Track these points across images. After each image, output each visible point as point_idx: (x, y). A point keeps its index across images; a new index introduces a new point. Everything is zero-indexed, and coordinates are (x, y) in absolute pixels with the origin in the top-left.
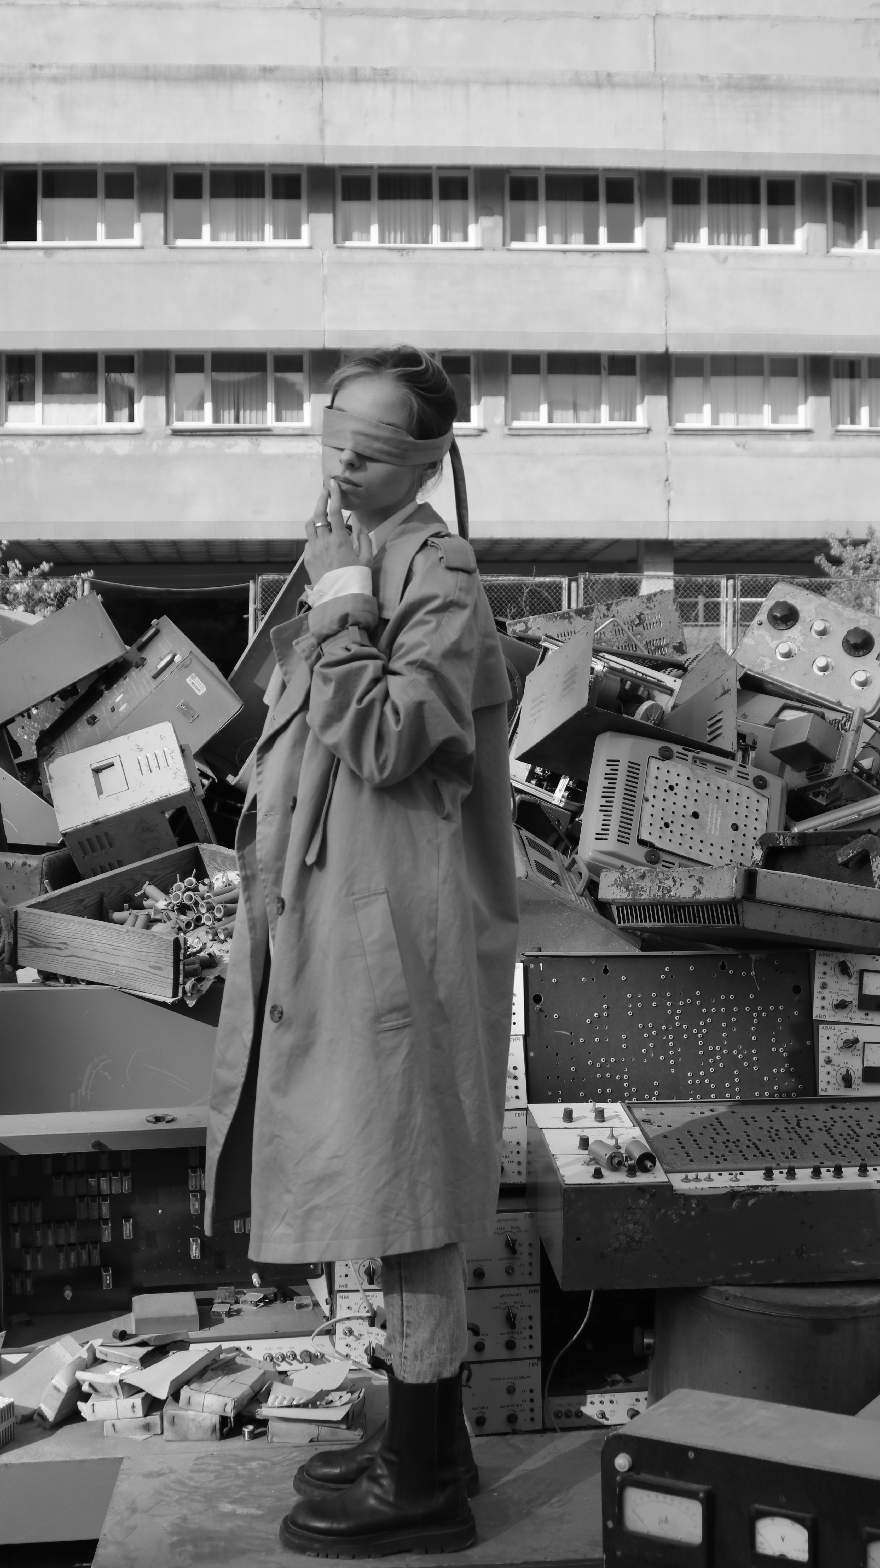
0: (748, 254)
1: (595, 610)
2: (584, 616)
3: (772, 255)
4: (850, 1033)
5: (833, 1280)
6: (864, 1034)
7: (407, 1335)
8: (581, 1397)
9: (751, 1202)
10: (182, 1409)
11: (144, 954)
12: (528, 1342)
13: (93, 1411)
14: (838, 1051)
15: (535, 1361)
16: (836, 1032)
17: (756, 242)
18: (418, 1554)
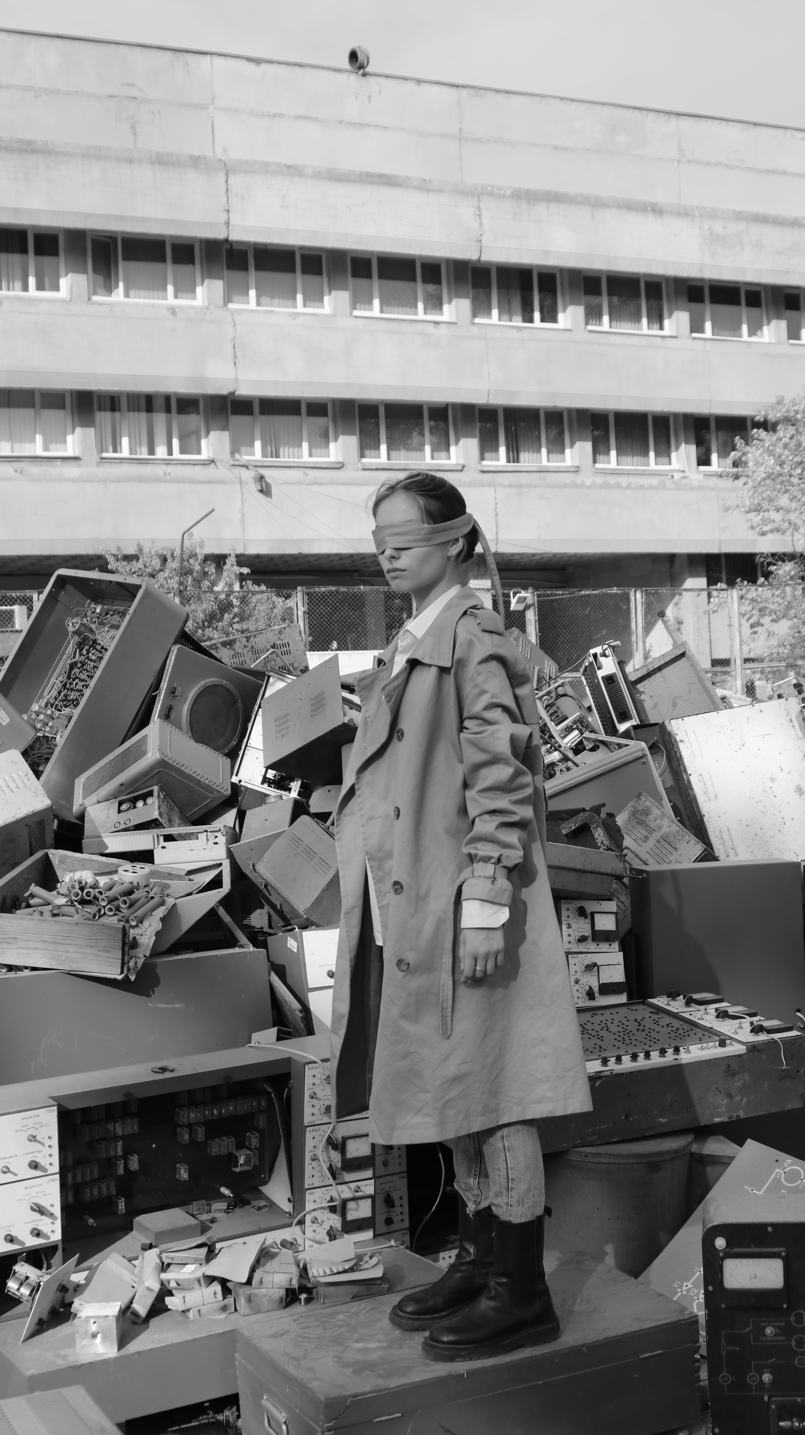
0: (19, 299)
1: (237, 641)
2: (228, 647)
3: (41, 300)
4: (589, 959)
5: (648, 1134)
6: (598, 959)
7: (512, 1189)
8: (436, 1255)
9: (598, 1083)
10: (255, 1288)
11: (94, 941)
12: (400, 1217)
13: (184, 1302)
14: (582, 974)
15: (405, 1231)
16: (579, 959)
17: (25, 288)
18: (530, 1347)
